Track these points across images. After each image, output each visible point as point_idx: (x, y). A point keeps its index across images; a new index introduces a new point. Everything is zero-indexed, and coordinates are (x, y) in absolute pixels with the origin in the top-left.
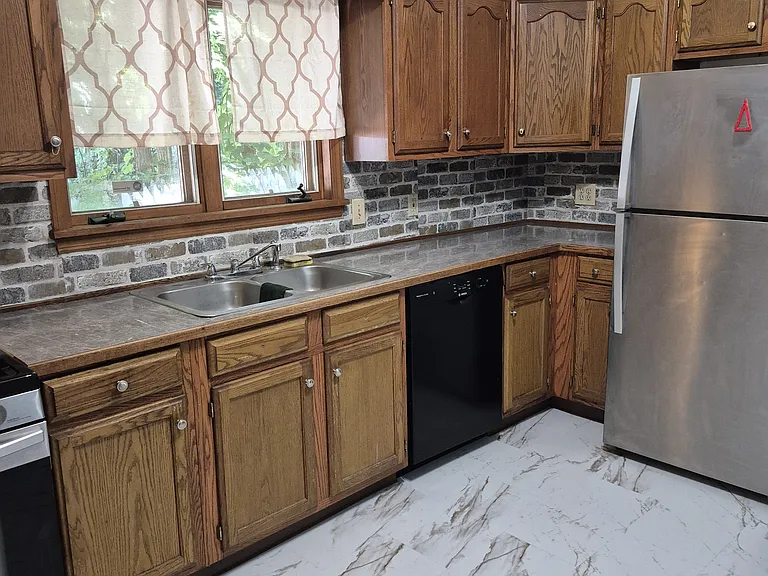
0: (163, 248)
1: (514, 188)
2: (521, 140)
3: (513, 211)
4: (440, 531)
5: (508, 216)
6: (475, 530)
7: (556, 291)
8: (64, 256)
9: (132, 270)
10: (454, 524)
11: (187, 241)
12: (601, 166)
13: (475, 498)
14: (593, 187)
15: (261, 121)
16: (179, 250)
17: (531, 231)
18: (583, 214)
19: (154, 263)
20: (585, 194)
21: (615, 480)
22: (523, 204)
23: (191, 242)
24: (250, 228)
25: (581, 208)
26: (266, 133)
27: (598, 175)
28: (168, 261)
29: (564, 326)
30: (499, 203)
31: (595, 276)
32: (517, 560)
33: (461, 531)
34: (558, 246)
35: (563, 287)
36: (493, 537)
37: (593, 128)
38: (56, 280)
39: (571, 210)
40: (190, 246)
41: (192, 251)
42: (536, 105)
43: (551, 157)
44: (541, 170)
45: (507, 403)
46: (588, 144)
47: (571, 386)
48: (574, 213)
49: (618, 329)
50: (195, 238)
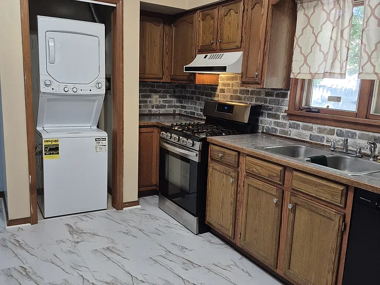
0: (325, 129)
8: (290, 121)
9: (311, 135)
11: (336, 129)
15: (374, 66)
16: (331, 133)
19: (320, 135)
23: (338, 130)
24: (373, 132)
26: (376, 74)
28: (326, 136)
38: (286, 129)
40: (337, 132)
41: (338, 135)
50: (340, 129)
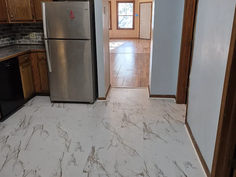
1: (9, 34)
2: (12, 19)
3: (11, 41)
4: (18, 130)
5: (10, 43)
6: (28, 127)
7: (32, 63)
10: (21, 127)
12: (36, 27)
13: (24, 120)
14: (35, 33)
17: (17, 47)
18: (33, 41)
20: (32, 35)
21: (59, 107)
22: (13, 39)
25: (32, 40)
27: (35, 30)
29: (36, 72)
30: (6, 39)
31: (43, 57)
32: (42, 129)
33: (24, 128)
34: (30, 50)
35: (34, 62)
36: (33, 126)
37: (33, 16)
39: (29, 40)
42: (15, 9)
43: (20, 25)
44: (17, 28)
45: (25, 96)
46: (32, 21)
47: (41, 88)
48: (30, 41)
49: (50, 71)
